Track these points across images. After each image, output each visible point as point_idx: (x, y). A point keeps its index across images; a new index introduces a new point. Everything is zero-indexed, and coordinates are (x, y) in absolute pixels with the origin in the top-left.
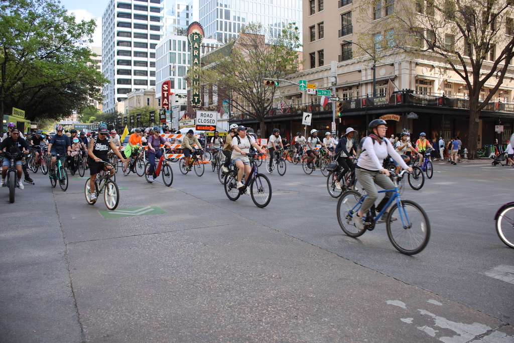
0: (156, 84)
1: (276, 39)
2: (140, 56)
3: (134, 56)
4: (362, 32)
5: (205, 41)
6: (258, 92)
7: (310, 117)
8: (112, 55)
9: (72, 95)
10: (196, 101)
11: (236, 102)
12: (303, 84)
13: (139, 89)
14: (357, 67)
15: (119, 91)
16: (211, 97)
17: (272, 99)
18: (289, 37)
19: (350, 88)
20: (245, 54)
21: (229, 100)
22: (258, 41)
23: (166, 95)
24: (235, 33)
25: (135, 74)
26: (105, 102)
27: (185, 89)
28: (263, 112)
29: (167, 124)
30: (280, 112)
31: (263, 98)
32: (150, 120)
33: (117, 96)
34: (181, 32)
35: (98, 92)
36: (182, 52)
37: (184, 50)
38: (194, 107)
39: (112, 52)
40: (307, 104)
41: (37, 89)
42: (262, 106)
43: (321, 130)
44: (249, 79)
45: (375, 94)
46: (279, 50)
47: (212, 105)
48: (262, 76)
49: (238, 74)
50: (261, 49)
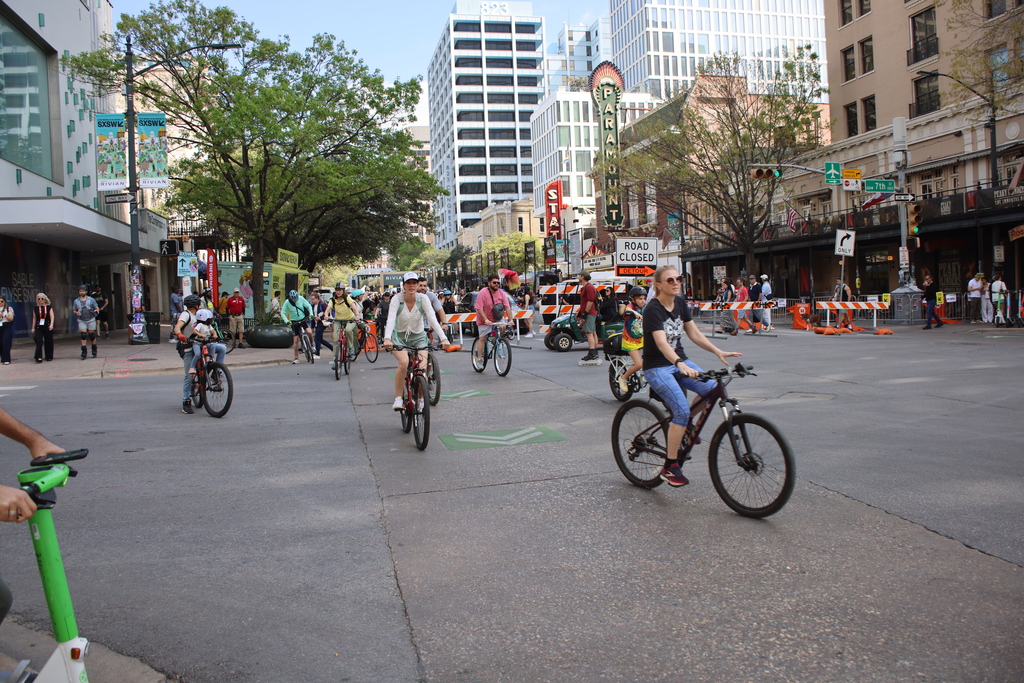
0: (534, 188)
1: (771, 82)
2: (501, 138)
3: (490, 138)
4: (961, 48)
5: (627, 98)
6: (738, 194)
7: (852, 239)
8: (448, 140)
9: (380, 220)
10: (614, 218)
11: (694, 216)
12: (833, 171)
13: (502, 201)
14: (953, 126)
15: (465, 206)
16: (643, 209)
17: (769, 206)
18: (798, 76)
19: (938, 172)
20: (710, 118)
21: (681, 213)
22: (734, 90)
23: (554, 211)
24: (685, 78)
25: (493, 173)
26: (439, 229)
27: (591, 195)
28: (752, 233)
29: (558, 267)
30: (785, 233)
31: (750, 205)
32: (526, 261)
33: (461, 216)
34: (576, 86)
35: (426, 212)
36: (582, 124)
37: (586, 119)
38: (611, 230)
39: (448, 134)
40: (844, 212)
41: (319, 213)
42: (748, 220)
43: (877, 264)
44: (718, 168)
45: (995, 180)
46: (780, 104)
47: (647, 225)
48: (746, 161)
49: (696, 160)
50: (740, 104)
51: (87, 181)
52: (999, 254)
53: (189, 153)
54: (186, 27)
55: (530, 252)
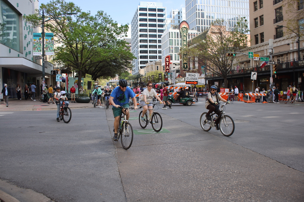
0: (162, 58)
1: (233, 28)
2: (152, 42)
3: (149, 42)
4: (290, 19)
5: (190, 31)
6: (222, 61)
7: (256, 75)
8: (137, 43)
9: (116, 66)
10: (185, 67)
11: (209, 67)
12: (251, 55)
13: (152, 61)
14: (287, 42)
15: (141, 63)
16: (194, 65)
17: (231, 64)
18: (241, 26)
19: (282, 55)
20: (215, 38)
21: (205, 66)
22: (222, 30)
23: (167, 64)
24: (207, 26)
25: (150, 53)
26: (133, 69)
27: (179, 60)
28: (226, 72)
29: (169, 81)
30: (236, 72)
31: (226, 64)
32: (159, 79)
33: (140, 65)
34: (175, 28)
35: (130, 64)
36: (176, 39)
37: (178, 37)
38: (184, 70)
39: (137, 41)
40: (254, 67)
41: (98, 63)
42: (225, 68)
43: (263, 82)
44: (217, 53)
45: (299, 58)
46: (235, 34)
47: (195, 69)
48: (225, 51)
49: (210, 50)
50: (224, 34)
51: (30, 53)
52: (300, 80)
53: (60, 45)
54: (60, 8)
55: (160, 77)
